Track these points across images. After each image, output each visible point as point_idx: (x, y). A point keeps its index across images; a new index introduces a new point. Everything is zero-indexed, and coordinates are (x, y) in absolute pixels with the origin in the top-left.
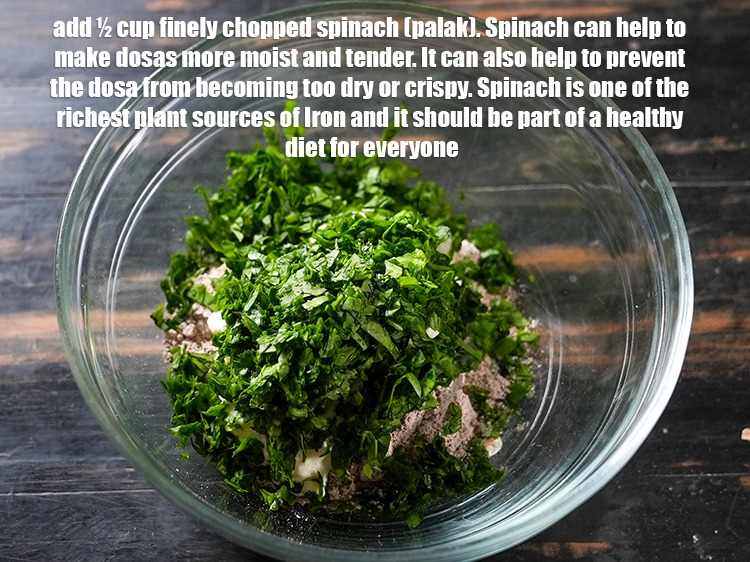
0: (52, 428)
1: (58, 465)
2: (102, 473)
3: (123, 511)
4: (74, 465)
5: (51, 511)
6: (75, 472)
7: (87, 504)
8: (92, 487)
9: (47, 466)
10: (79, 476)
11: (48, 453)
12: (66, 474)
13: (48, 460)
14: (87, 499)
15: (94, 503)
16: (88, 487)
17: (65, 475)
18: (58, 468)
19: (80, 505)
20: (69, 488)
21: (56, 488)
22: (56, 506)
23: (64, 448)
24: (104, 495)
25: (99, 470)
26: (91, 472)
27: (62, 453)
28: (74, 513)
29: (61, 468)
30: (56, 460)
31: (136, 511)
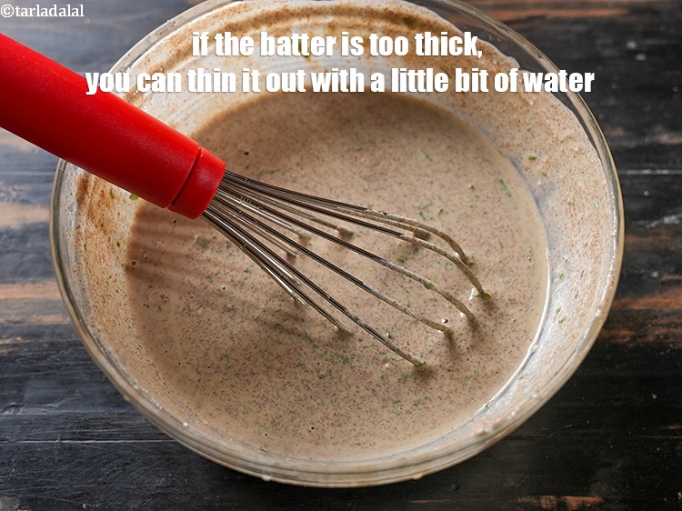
0: (96, 382)
1: (101, 415)
2: (140, 424)
3: (160, 459)
4: (116, 415)
5: (94, 458)
6: (116, 423)
7: (126, 452)
8: (132, 436)
9: (91, 417)
10: (120, 426)
11: (93, 405)
12: (109, 424)
13: (92, 411)
14: (127, 447)
15: (134, 451)
16: (128, 436)
17: (107, 426)
18: (101, 418)
19: (120, 452)
20: (110, 437)
21: (99, 437)
22: (99, 453)
23: (107, 400)
24: (142, 443)
25: (138, 422)
26: (130, 423)
27: (105, 405)
28: (115, 459)
29: (104, 419)
30: (100, 411)
31: (172, 459)
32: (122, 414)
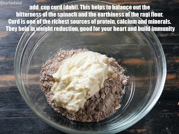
0: (13, 102)
1: (15, 111)
3: (30, 122)
5: (13, 122)
6: (19, 113)
9: (12, 111)
10: (20, 113)
11: (12, 108)
12: (17, 113)
13: (12, 110)
14: (22, 119)
16: (22, 116)
17: (16, 113)
19: (20, 120)
20: (17, 116)
21: (14, 116)
23: (16, 107)
24: (26, 118)
25: (25, 112)
26: (22, 113)
27: (16, 108)
28: (19, 122)
29: (16, 112)
30: (14, 110)
31: (33, 122)
32: (20, 110)
